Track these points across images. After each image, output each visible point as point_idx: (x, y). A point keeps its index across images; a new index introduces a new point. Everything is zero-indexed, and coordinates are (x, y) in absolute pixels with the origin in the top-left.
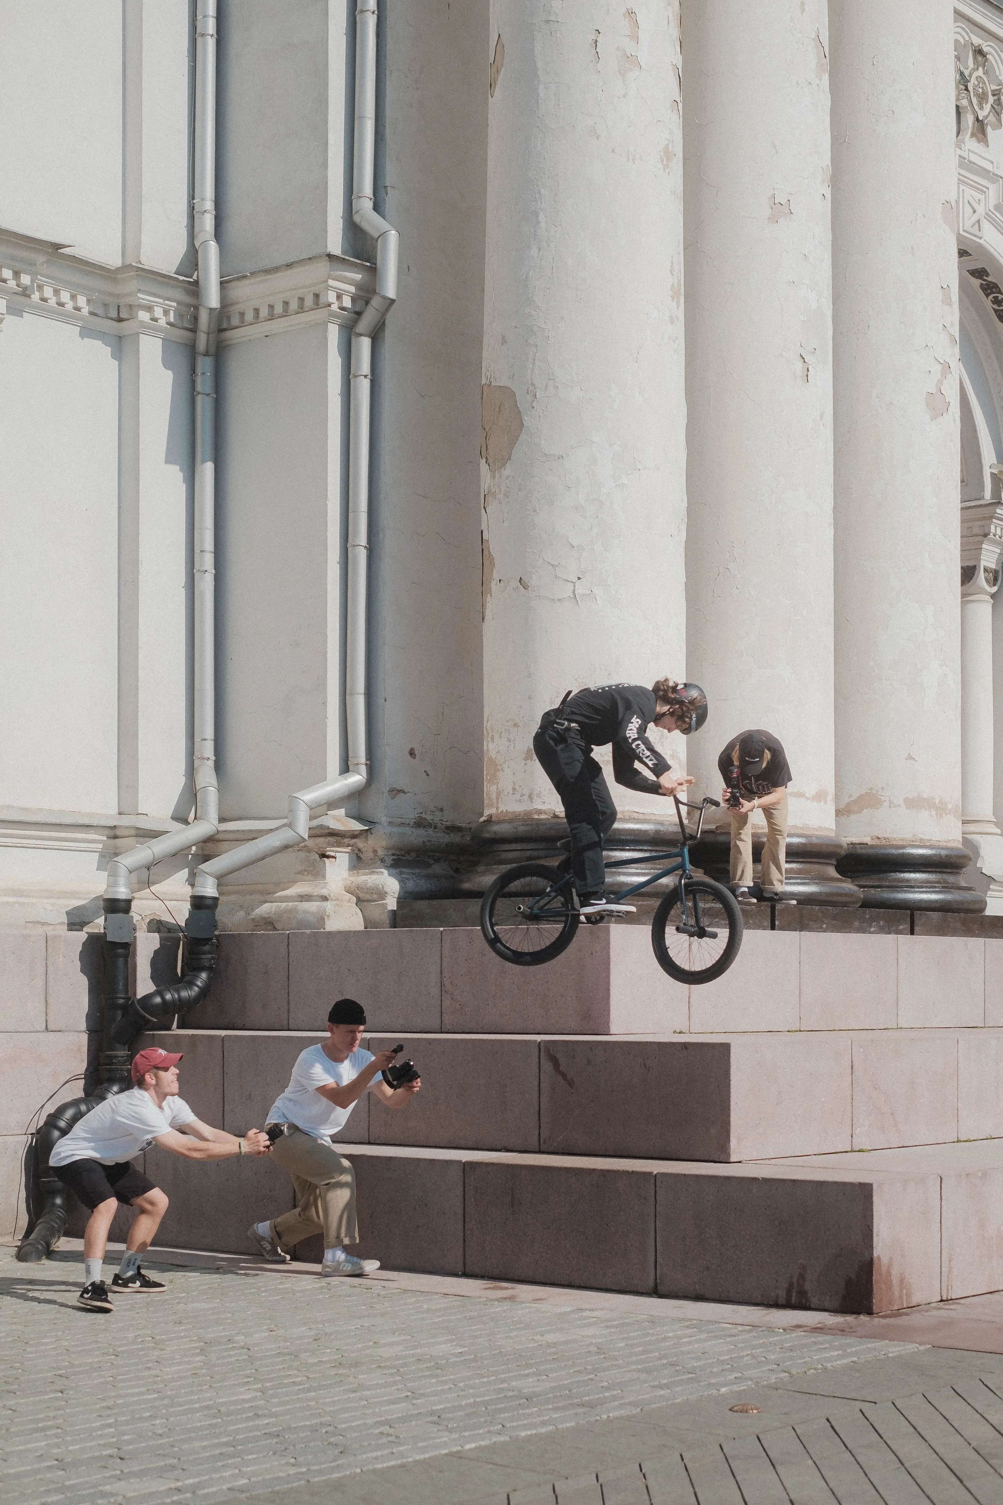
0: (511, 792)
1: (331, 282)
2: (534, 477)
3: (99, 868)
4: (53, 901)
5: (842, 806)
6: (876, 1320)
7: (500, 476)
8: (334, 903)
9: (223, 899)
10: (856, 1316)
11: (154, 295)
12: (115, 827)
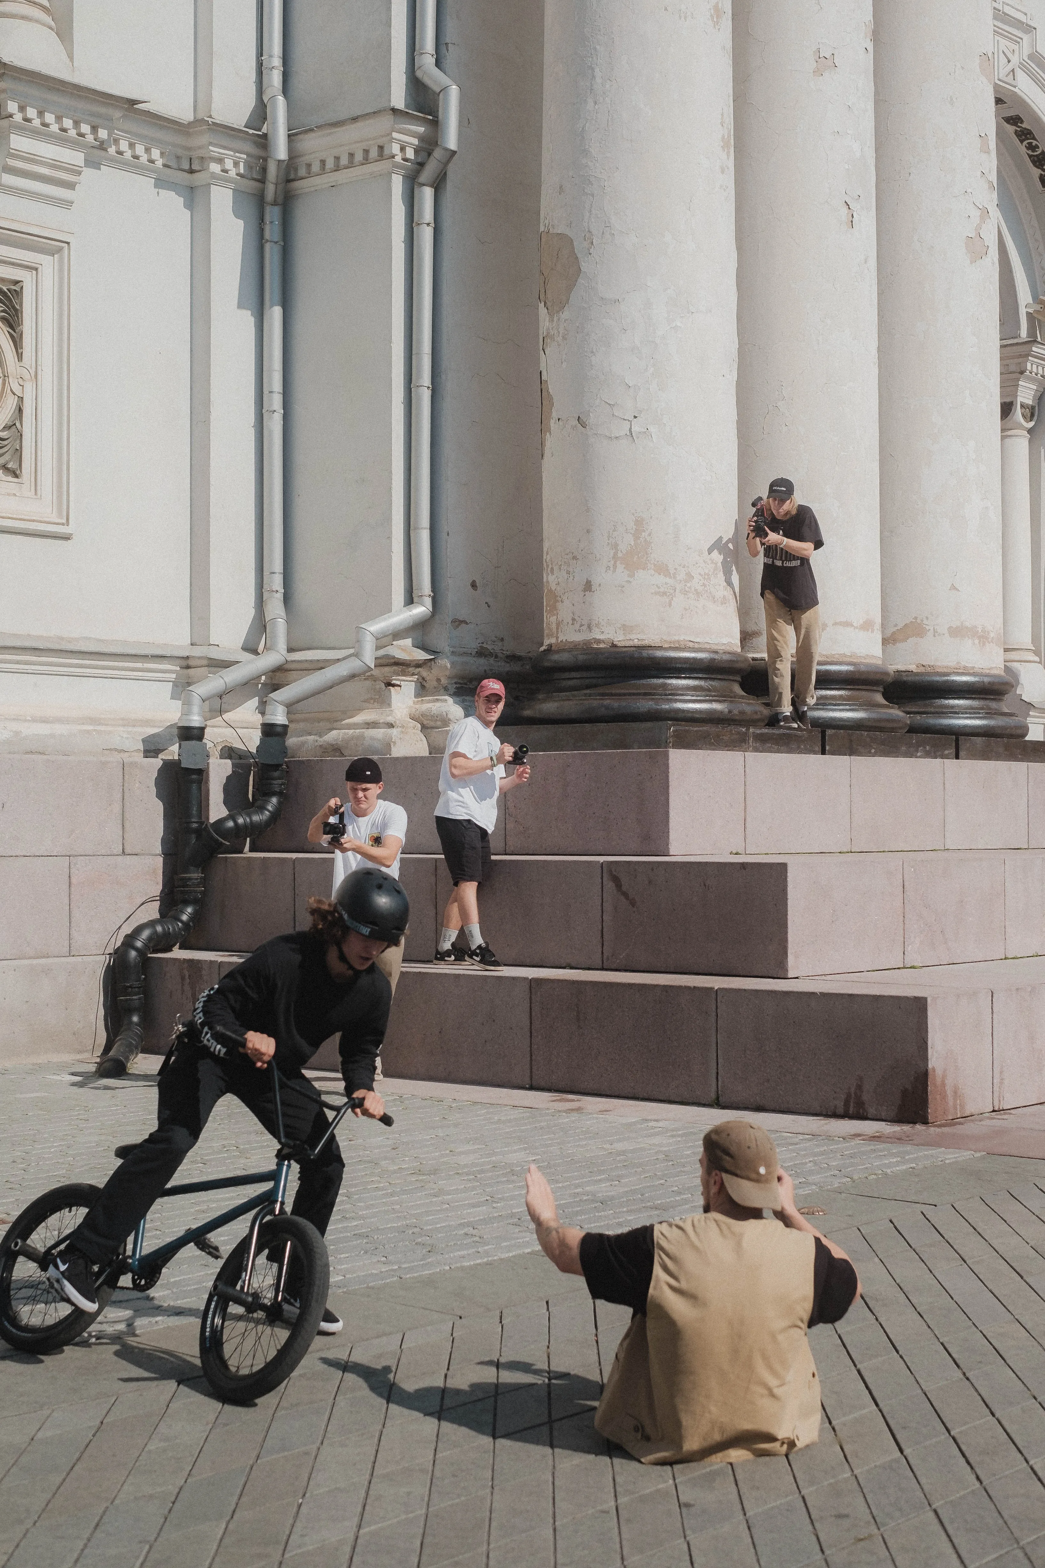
0: (571, 622)
1: (395, 135)
2: (591, 319)
3: (173, 697)
4: (130, 729)
5: (888, 633)
6: (932, 1129)
7: (559, 319)
8: (400, 729)
9: (292, 726)
10: (912, 1125)
11: (225, 148)
12: (188, 657)
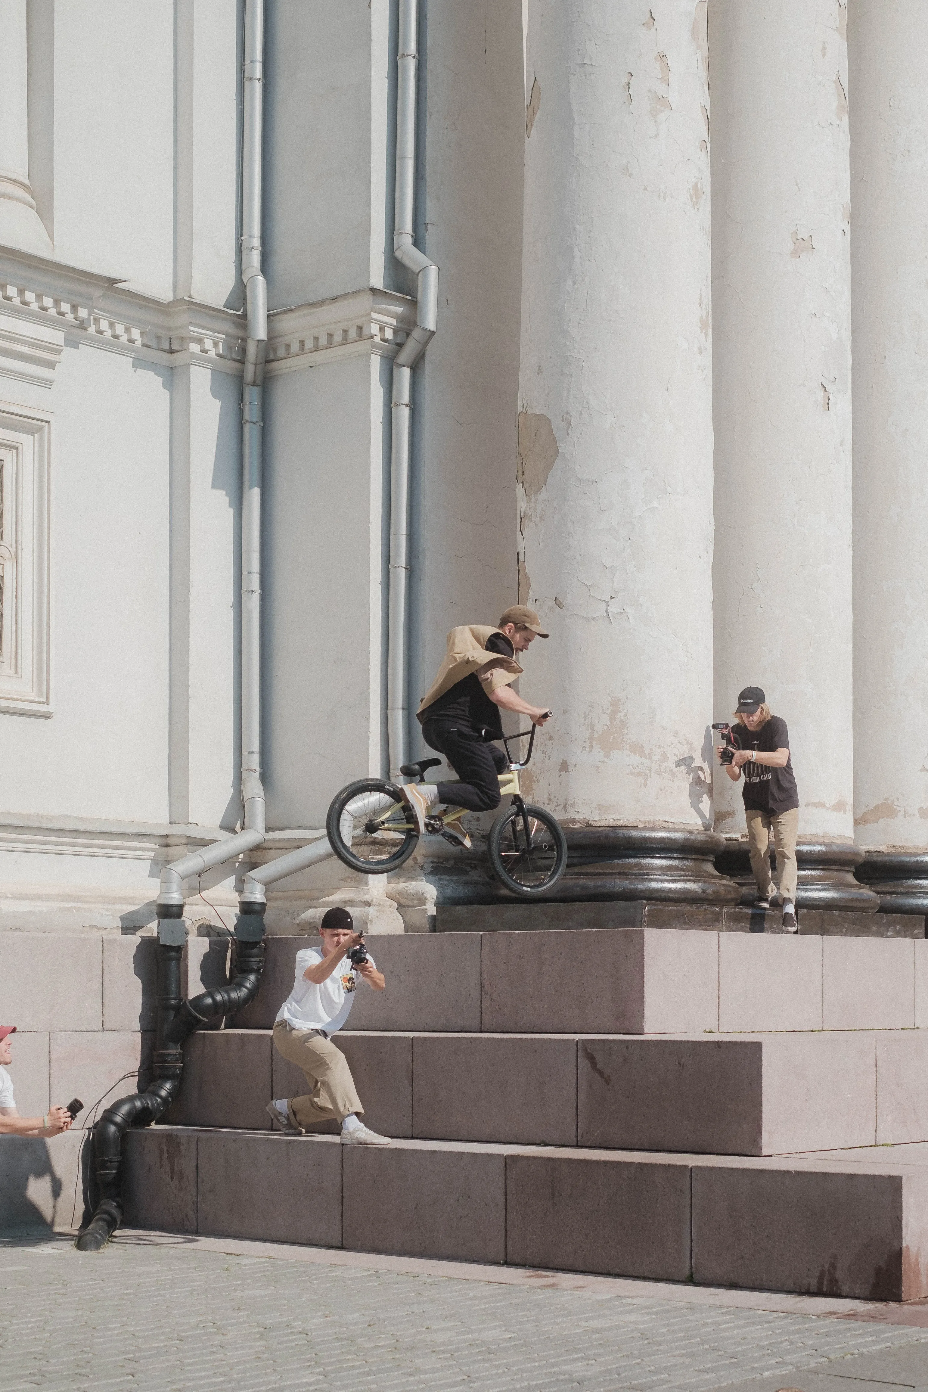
0: (546, 802)
1: (374, 315)
2: (569, 500)
3: (151, 875)
4: (109, 906)
5: (860, 815)
6: (906, 1308)
7: (536, 500)
8: (376, 908)
9: (270, 905)
10: (885, 1303)
11: (204, 328)
12: (167, 836)
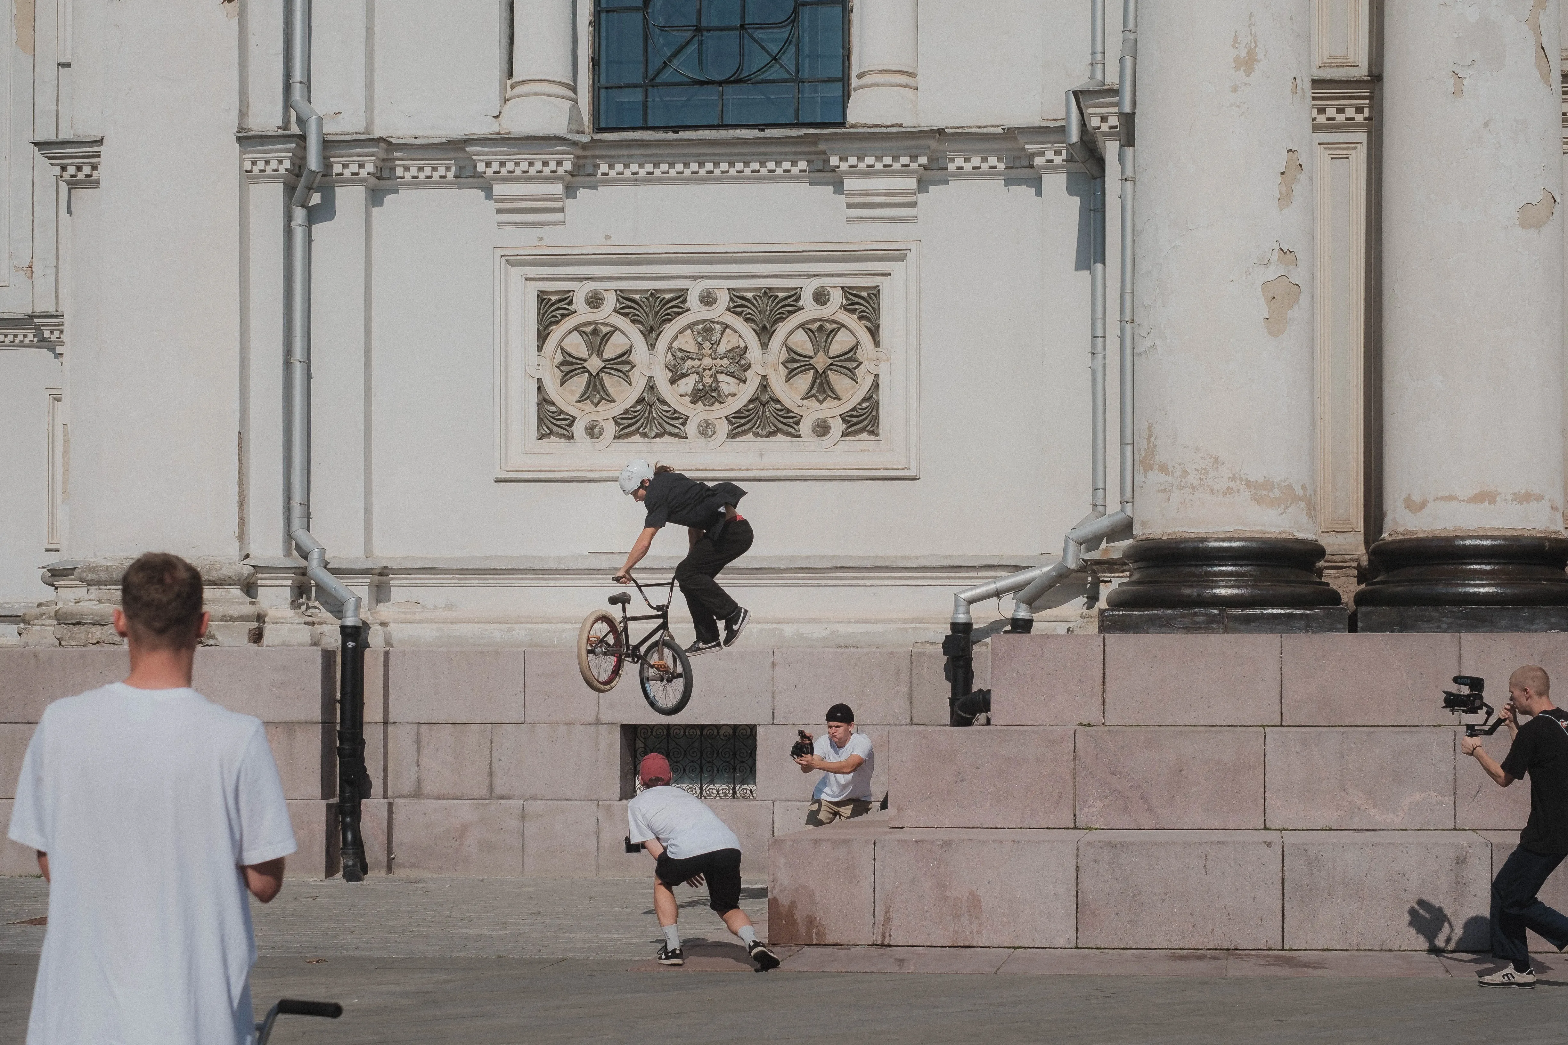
11: (1042, 143)
